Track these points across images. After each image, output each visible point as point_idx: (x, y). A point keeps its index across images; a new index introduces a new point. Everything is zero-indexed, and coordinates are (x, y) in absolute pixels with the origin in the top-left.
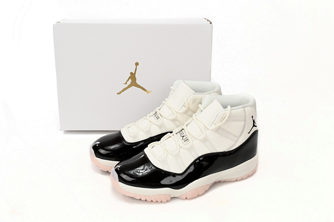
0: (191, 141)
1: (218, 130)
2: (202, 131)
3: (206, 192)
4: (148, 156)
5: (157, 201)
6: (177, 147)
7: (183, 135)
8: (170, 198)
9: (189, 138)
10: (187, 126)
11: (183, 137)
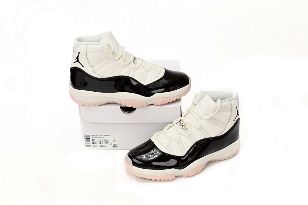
0: (190, 130)
1: (211, 119)
2: (198, 121)
3: (203, 170)
4: (155, 144)
5: (165, 180)
6: (178, 135)
7: (182, 125)
8: (175, 177)
9: (188, 127)
10: (184, 117)
11: (182, 126)
